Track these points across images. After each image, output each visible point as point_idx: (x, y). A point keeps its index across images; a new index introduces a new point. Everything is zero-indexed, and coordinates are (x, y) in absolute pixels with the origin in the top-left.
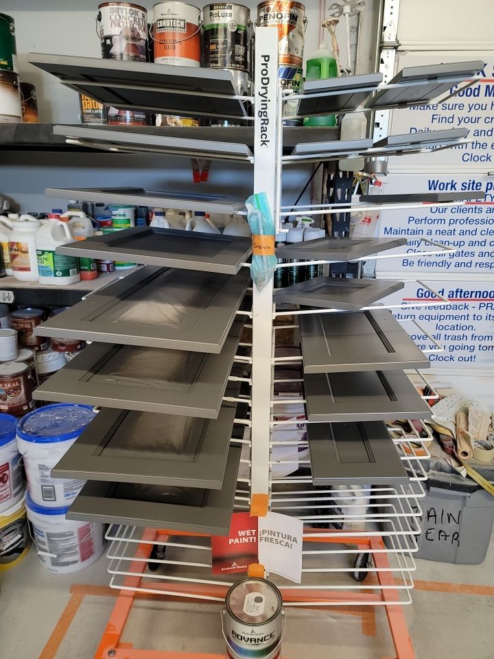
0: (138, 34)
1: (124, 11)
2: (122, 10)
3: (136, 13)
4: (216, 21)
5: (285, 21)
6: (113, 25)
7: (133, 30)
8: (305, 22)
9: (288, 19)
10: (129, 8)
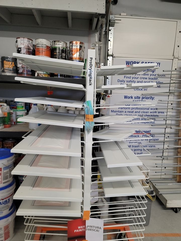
0: (30, 48)
1: (25, 41)
2: (25, 40)
3: (30, 41)
4: (56, 46)
5: (78, 47)
6: (21, 44)
7: (28, 46)
8: (84, 48)
9: (79, 47)
10: (27, 40)
